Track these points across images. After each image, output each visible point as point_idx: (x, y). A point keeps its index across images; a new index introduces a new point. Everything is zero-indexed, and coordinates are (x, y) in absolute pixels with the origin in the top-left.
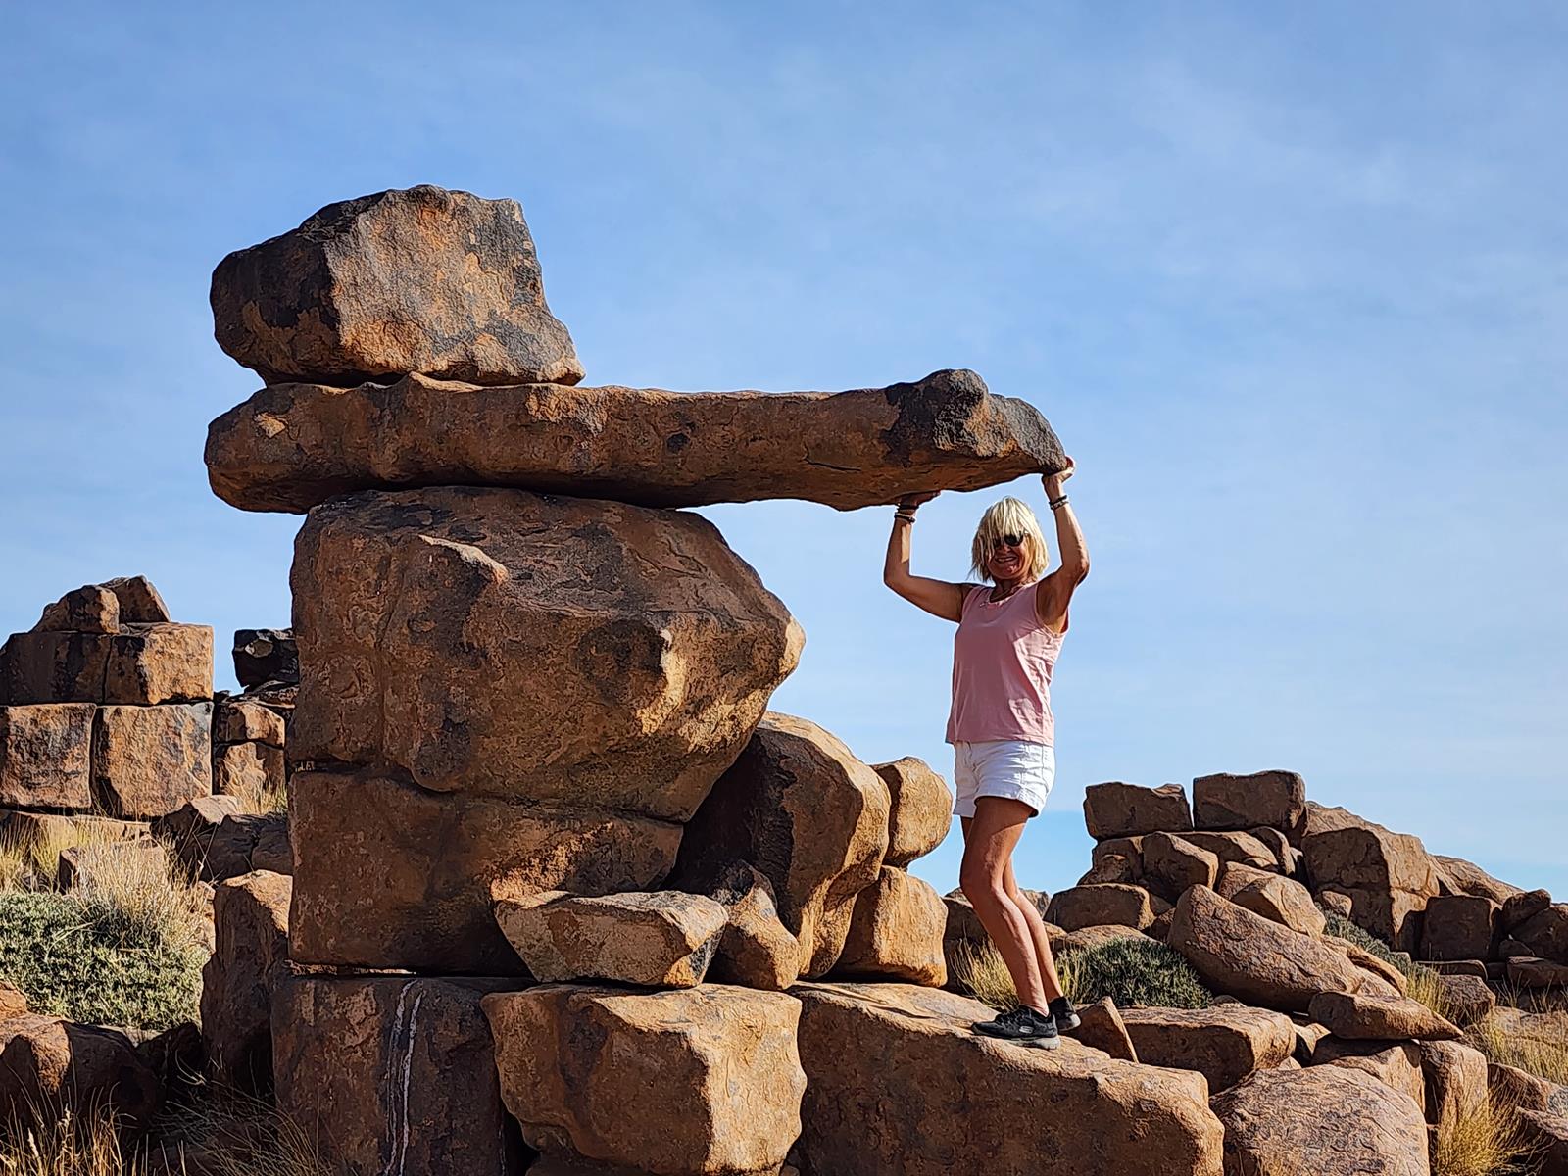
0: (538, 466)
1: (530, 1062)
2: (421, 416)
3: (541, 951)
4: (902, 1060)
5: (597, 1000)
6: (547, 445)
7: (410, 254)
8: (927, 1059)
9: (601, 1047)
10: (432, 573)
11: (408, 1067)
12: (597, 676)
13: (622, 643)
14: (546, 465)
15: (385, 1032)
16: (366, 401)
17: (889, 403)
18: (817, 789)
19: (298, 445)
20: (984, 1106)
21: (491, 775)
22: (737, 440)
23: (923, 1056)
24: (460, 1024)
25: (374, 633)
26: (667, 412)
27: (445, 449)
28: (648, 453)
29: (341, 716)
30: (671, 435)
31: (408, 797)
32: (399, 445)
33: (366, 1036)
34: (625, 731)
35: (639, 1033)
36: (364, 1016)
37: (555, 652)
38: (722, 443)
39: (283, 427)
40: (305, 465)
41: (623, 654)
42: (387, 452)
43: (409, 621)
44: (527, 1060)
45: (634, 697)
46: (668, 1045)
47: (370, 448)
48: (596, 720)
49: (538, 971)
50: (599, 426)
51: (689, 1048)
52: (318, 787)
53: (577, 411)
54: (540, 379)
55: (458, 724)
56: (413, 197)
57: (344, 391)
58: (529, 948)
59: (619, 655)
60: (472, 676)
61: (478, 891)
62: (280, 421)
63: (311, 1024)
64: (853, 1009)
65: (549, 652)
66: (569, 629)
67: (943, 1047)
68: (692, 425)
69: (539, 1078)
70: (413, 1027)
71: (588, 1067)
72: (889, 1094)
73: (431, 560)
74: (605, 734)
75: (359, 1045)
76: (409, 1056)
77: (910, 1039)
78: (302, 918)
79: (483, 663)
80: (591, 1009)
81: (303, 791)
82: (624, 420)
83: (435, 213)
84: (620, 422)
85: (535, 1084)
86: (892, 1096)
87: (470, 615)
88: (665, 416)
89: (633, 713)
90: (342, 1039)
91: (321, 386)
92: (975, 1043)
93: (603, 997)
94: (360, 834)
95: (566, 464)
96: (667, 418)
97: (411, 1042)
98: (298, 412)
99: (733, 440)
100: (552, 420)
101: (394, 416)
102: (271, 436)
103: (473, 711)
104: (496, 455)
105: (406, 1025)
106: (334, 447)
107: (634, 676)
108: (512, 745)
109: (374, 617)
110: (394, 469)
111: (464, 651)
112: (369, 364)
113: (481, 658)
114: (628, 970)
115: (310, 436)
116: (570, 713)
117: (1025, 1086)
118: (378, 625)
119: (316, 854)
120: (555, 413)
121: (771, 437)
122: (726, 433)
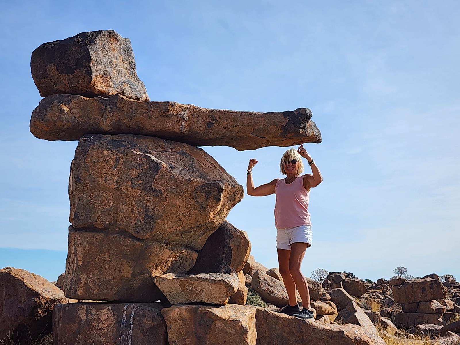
0: (168, 129)
1: (182, 331)
2: (123, 109)
3: (175, 293)
4: (281, 327)
5: (209, 310)
6: (172, 122)
7: (108, 53)
8: (289, 326)
9: (211, 326)
10: (140, 164)
11: (131, 334)
12: (199, 201)
13: (208, 190)
14: (171, 129)
15: (119, 322)
16: (99, 103)
17: (285, 117)
18: (239, 240)
19: (74, 116)
20: (309, 341)
21: (159, 234)
22: (230, 125)
23: (288, 326)
24: (152, 319)
25: (115, 183)
26: (208, 115)
27: (132, 121)
28: (200, 127)
29: (99, 212)
30: (208, 122)
31: (129, 241)
32: (113, 119)
33: (108, 324)
34: (204, 220)
35: (225, 321)
36: (107, 317)
37: (187, 193)
38: (225, 126)
39: (69, 110)
40: (77, 124)
41: (208, 195)
42: (107, 121)
43: (131, 180)
44: (181, 331)
45: (210, 209)
46: (235, 324)
47: (100, 119)
48: (196, 216)
49: (172, 300)
50: (188, 118)
51: (242, 325)
52: (89, 237)
53: (182, 112)
54: (140, 100)
55: (151, 216)
56: (109, 34)
57: (89, 99)
58: (170, 292)
59: (207, 194)
60: (155, 200)
61: (148, 273)
62: (68, 107)
63: (85, 321)
64: (264, 311)
65: (185, 192)
66: (192, 185)
67: (294, 322)
68: (215, 120)
69: (186, 337)
70: (132, 321)
71: (206, 332)
72: (277, 338)
73: (139, 159)
74: (198, 221)
75: (105, 327)
76: (131, 331)
77: (283, 320)
78: (83, 283)
79: (160, 195)
80: (207, 312)
81: (83, 238)
82: (195, 116)
83: (114, 40)
84: (193, 116)
85: (185, 339)
86: (278, 339)
87: (155, 179)
88: (207, 116)
89: (209, 214)
90: (98, 326)
91: (81, 96)
92: (305, 321)
93: (210, 309)
94: (107, 254)
95: (177, 130)
96: (208, 117)
97: (132, 326)
98: (73, 104)
99: (229, 125)
100: (175, 114)
101: (111, 109)
102: (66, 112)
103: (156, 212)
104: (154, 125)
105: (128, 319)
106: (86, 118)
107: (211, 201)
108: (168, 224)
109: (114, 178)
110: (110, 127)
111: (153, 191)
112: (96, 90)
113: (159, 194)
114: (212, 300)
115: (78, 113)
116: (189, 213)
117: (321, 334)
118: (117, 181)
119: (89, 260)
120: (176, 112)
121: (242, 126)
122: (227, 123)
